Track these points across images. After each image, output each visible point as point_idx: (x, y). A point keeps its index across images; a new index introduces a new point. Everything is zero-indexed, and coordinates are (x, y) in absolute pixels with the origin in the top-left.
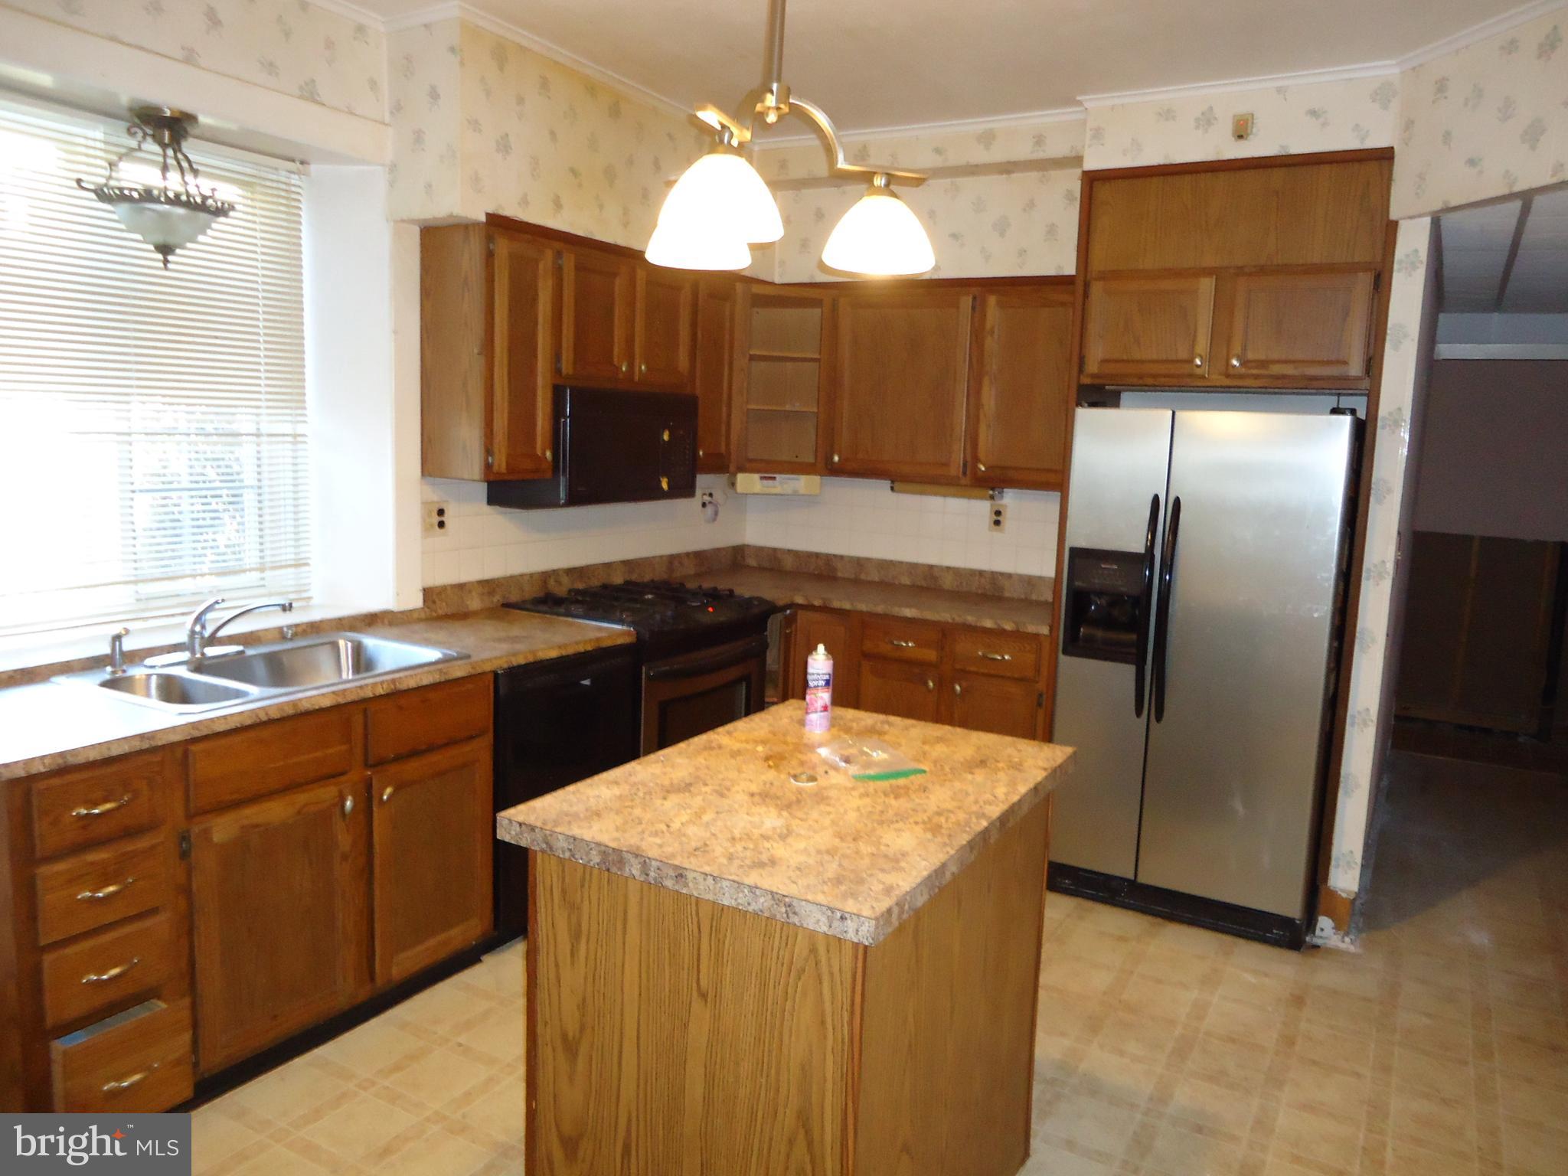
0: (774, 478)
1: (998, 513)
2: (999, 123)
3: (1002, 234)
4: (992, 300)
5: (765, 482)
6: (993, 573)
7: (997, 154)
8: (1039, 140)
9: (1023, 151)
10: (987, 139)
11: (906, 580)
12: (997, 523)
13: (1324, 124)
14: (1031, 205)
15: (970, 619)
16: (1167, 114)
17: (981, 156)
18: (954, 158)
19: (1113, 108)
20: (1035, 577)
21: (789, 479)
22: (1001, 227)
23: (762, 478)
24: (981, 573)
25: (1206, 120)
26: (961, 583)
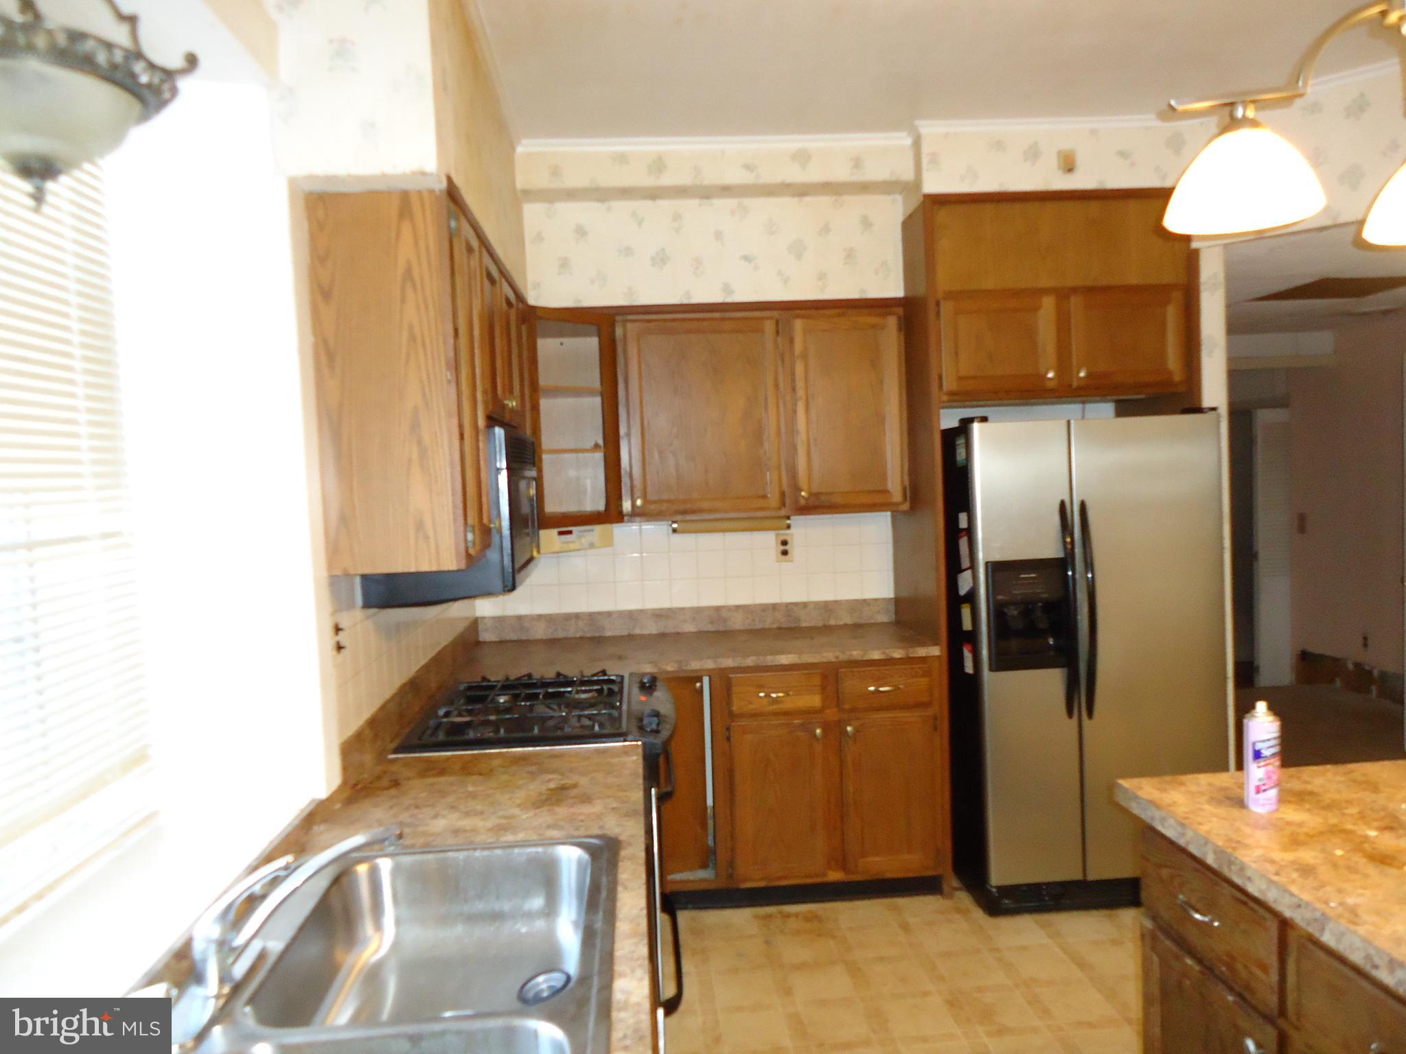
0: (570, 532)
1: (785, 543)
2: (816, 143)
3: (799, 257)
4: (798, 325)
5: (564, 537)
6: (788, 605)
7: (814, 175)
8: (857, 163)
9: (842, 173)
10: (802, 157)
11: (689, 628)
12: (785, 553)
13: (1133, 164)
14: (826, 229)
15: (856, 654)
16: (998, 145)
17: (796, 175)
18: (768, 176)
19: (946, 135)
20: (830, 602)
21: (585, 531)
22: (798, 250)
23: (561, 533)
24: (774, 607)
25: (1033, 154)
26: (753, 620)
